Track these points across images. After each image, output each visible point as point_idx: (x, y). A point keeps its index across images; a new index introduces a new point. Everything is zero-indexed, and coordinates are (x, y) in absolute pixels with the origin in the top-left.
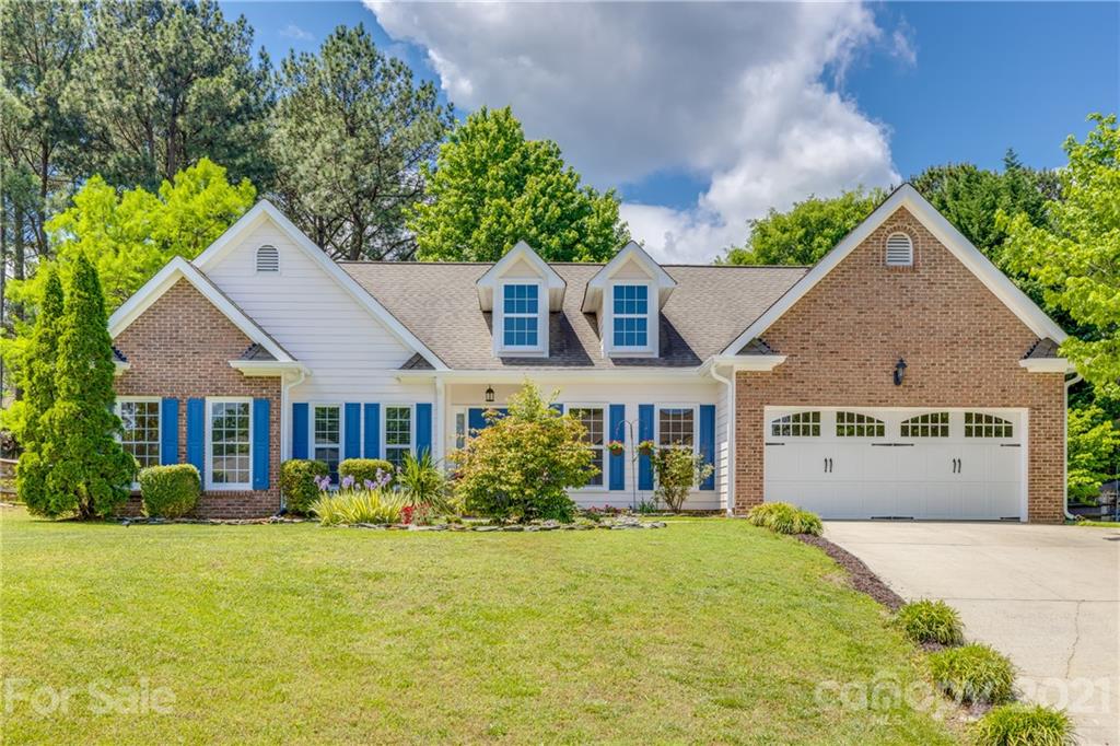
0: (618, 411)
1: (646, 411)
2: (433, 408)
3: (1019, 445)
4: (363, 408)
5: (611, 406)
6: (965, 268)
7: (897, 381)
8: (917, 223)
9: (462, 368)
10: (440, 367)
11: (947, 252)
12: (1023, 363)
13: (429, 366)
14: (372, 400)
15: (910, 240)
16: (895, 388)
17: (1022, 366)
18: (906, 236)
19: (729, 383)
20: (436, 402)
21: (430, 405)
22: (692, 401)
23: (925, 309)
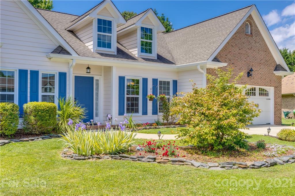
0: (145, 80)
1: (155, 81)
2: (67, 75)
3: (270, 99)
4: (29, 72)
5: (143, 78)
6: (263, 38)
7: (248, 76)
8: (253, 20)
9: (84, 55)
10: (74, 55)
11: (259, 32)
12: (275, 72)
13: (68, 53)
14: (35, 68)
15: (249, 26)
16: (248, 78)
17: (274, 73)
18: (249, 24)
19: (204, 73)
20: (69, 71)
21: (66, 73)
22: (169, 78)
23: (254, 51)
